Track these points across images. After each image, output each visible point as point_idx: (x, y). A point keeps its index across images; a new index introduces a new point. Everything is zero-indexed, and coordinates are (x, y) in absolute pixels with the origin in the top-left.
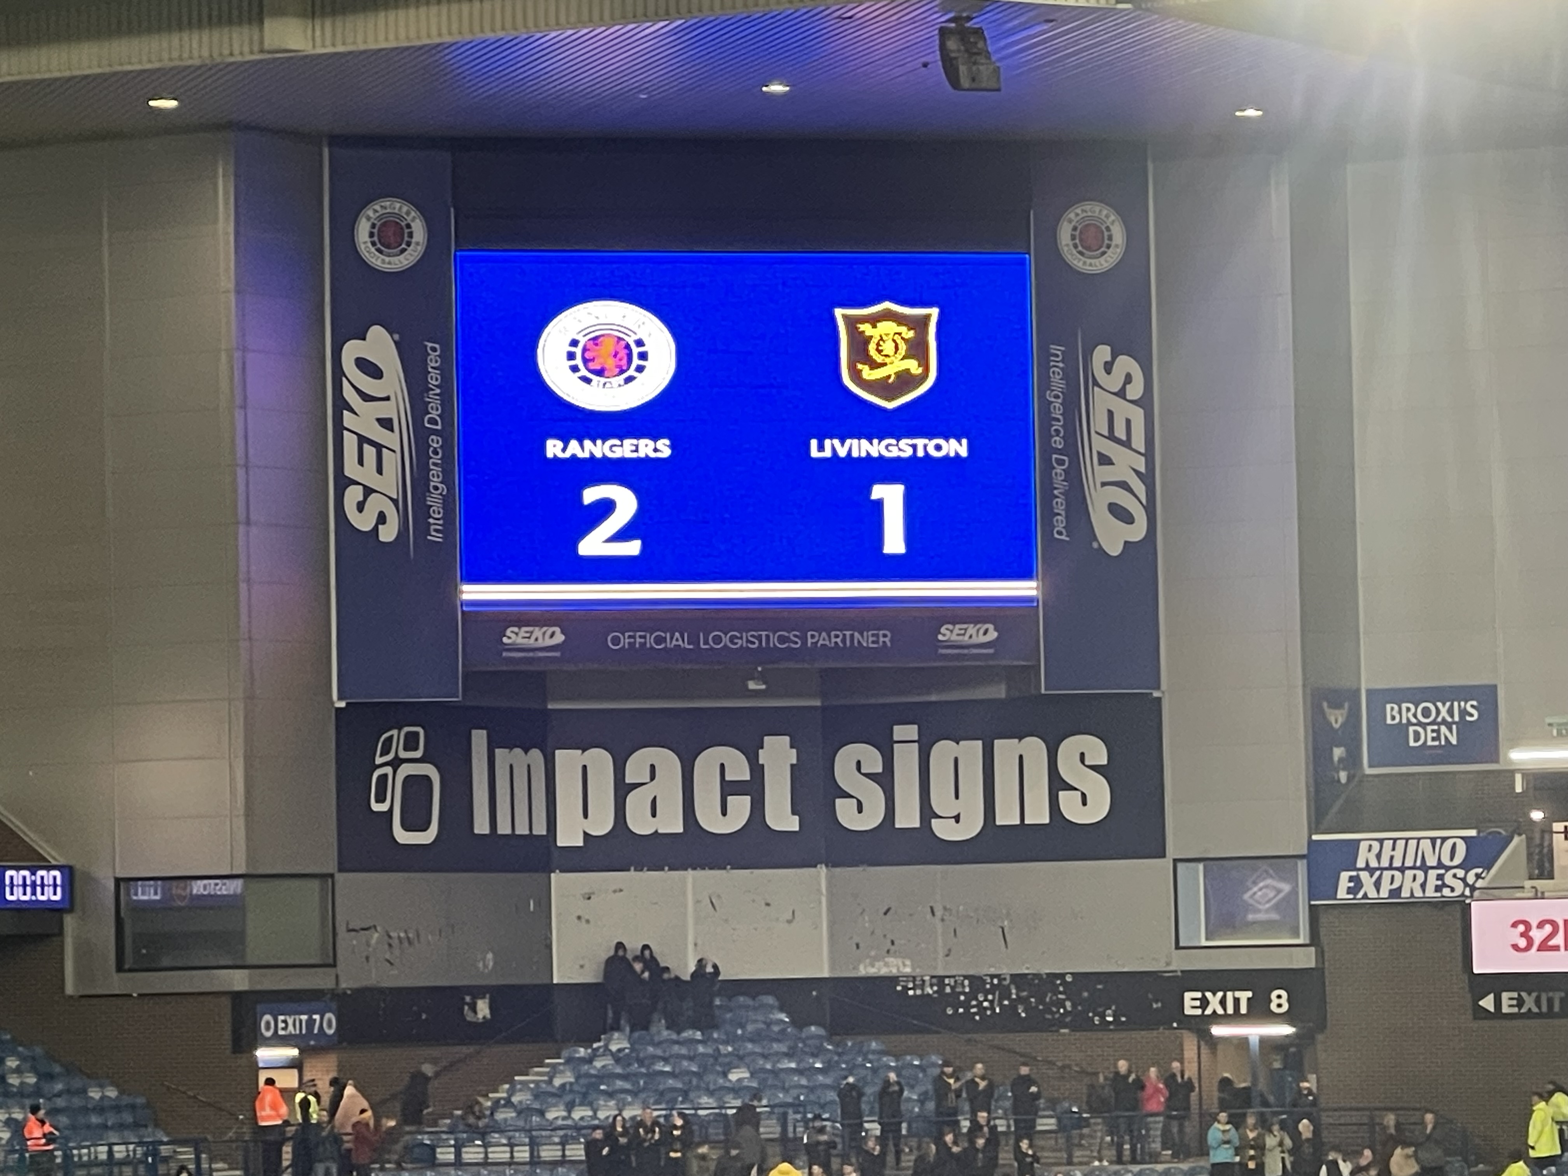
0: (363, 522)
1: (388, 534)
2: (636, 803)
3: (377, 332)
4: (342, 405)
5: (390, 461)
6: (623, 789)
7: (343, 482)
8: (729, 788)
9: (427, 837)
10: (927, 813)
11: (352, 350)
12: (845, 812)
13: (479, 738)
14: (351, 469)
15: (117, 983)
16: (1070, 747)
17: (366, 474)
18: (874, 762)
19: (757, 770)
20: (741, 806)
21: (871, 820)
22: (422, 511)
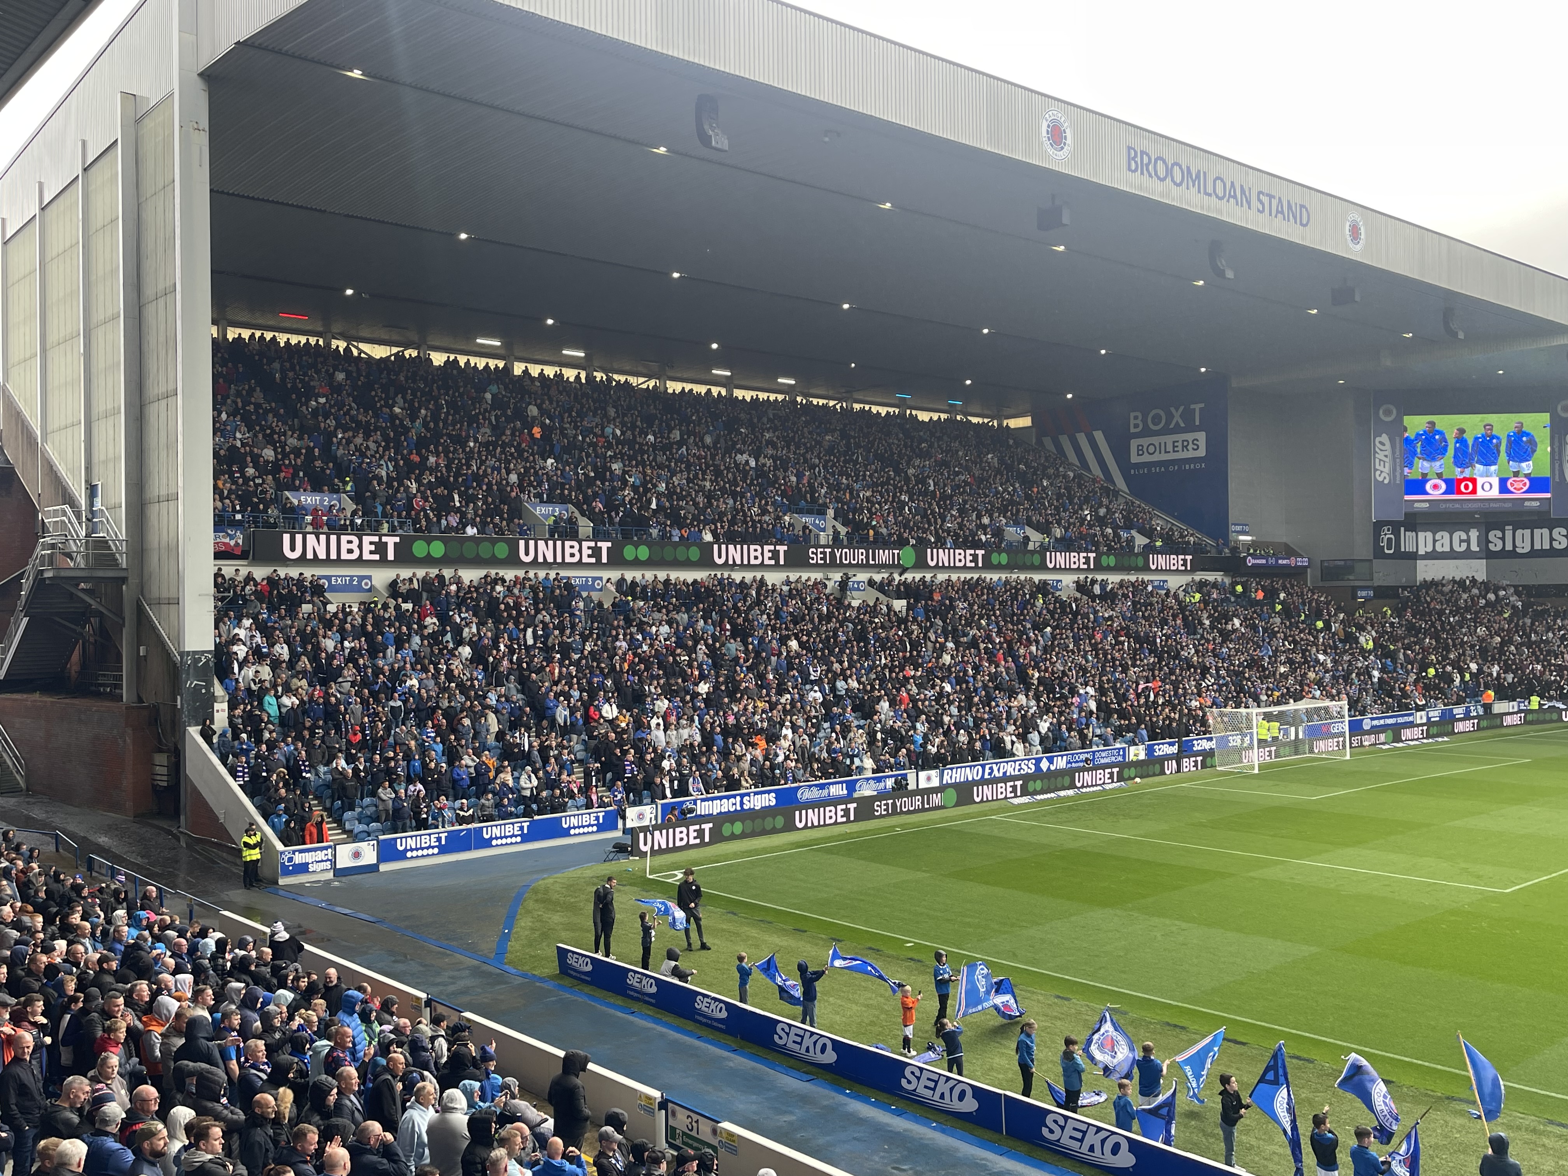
0: (1380, 479)
1: (1386, 481)
2: (1438, 545)
3: (1384, 435)
4: (1375, 452)
5: (1387, 465)
6: (1435, 541)
7: (1376, 470)
8: (1461, 541)
9: (1391, 552)
10: (1514, 546)
11: (1378, 439)
12: (1492, 547)
13: (1402, 529)
14: (1377, 467)
15: (1321, 584)
16: (1556, 531)
17: (1381, 468)
18: (1500, 534)
19: (1469, 537)
20: (1464, 546)
21: (1499, 548)
22: (1395, 476)
